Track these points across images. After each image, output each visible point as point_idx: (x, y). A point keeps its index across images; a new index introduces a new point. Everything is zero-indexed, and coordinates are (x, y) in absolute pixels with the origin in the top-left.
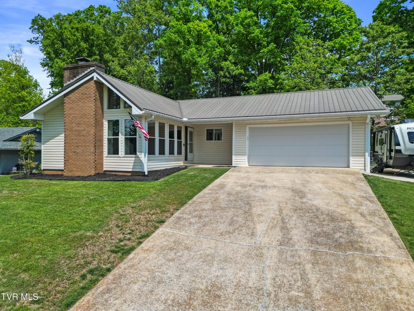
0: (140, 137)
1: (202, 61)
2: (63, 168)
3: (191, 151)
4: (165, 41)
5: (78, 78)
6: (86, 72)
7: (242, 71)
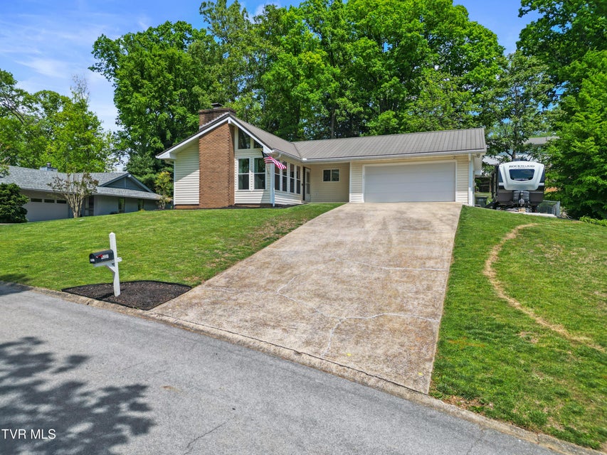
0: (269, 174)
1: (315, 96)
2: (198, 203)
3: (309, 192)
4: (273, 75)
5: (213, 121)
6: (221, 116)
7: (362, 109)
